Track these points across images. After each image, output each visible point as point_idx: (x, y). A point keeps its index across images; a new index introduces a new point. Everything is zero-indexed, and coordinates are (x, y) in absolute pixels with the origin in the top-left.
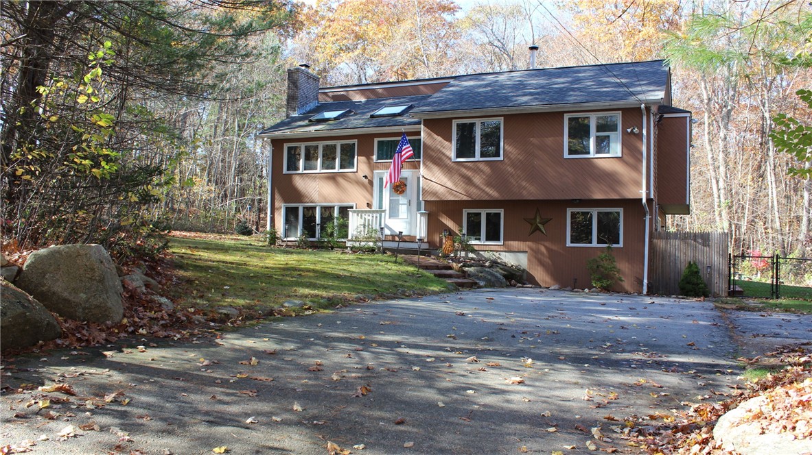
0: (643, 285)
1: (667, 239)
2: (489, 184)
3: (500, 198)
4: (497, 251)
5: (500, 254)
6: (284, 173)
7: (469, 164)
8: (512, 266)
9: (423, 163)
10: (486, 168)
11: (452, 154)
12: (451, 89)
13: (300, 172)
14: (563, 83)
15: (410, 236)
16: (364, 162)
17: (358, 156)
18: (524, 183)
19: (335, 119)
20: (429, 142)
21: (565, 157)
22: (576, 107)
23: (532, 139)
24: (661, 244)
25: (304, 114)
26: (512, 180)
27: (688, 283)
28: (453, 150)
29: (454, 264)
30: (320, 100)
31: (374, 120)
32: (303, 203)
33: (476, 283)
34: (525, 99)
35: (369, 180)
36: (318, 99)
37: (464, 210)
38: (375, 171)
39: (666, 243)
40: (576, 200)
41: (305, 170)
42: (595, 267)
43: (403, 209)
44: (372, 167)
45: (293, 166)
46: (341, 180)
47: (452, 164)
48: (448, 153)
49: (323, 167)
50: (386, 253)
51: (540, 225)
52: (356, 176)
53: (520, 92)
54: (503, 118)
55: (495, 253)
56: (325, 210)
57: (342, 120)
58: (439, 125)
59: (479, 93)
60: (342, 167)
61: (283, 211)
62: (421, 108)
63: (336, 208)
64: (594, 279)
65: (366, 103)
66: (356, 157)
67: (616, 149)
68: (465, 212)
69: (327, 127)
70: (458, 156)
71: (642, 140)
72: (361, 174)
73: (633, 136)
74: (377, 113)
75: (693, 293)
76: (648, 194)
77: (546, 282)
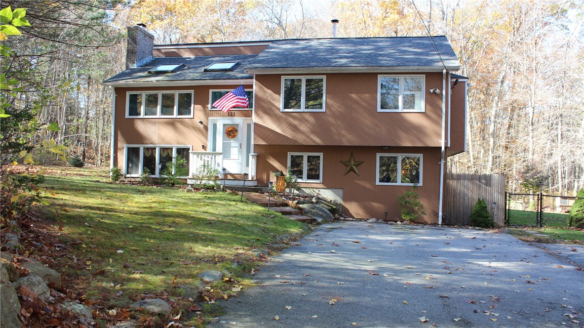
0: (438, 217)
1: (458, 180)
2: (313, 132)
3: (322, 144)
4: (317, 188)
5: (319, 191)
6: (126, 117)
7: (295, 114)
8: (331, 201)
9: (255, 112)
10: (310, 118)
11: (281, 105)
12: (272, 50)
13: (141, 116)
14: (369, 50)
15: (240, 174)
16: (200, 110)
17: (194, 104)
18: (343, 132)
19: (172, 71)
20: (260, 94)
21: (378, 111)
22: (389, 70)
23: (350, 94)
24: (453, 183)
25: (141, 66)
26: (333, 129)
27: (479, 216)
28: (281, 102)
29: (290, 202)
30: (154, 55)
31: (208, 74)
32: (144, 144)
33: (315, 220)
34: (344, 61)
35: (204, 125)
36: (152, 54)
37: (288, 153)
38: (209, 118)
39: (457, 183)
40: (386, 146)
41: (145, 115)
42: (404, 203)
43: (234, 151)
44: (207, 114)
45: (134, 111)
46: (179, 125)
47: (281, 114)
48: (277, 104)
49: (163, 113)
50: (226, 191)
51: (354, 167)
52: (193, 122)
53: (335, 56)
54: (325, 76)
55: (315, 190)
56: (164, 151)
57: (178, 73)
58: (269, 80)
59: (300, 55)
60: (180, 113)
61: (125, 151)
62: (253, 65)
63: (174, 149)
64: (404, 213)
65: (196, 59)
66: (192, 105)
67: (421, 105)
68: (289, 154)
69: (167, 79)
70: (285, 107)
71: (442, 100)
72: (197, 121)
73: (434, 95)
74: (210, 68)
75: (484, 225)
76: (446, 143)
77: (358, 214)
